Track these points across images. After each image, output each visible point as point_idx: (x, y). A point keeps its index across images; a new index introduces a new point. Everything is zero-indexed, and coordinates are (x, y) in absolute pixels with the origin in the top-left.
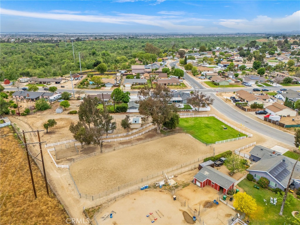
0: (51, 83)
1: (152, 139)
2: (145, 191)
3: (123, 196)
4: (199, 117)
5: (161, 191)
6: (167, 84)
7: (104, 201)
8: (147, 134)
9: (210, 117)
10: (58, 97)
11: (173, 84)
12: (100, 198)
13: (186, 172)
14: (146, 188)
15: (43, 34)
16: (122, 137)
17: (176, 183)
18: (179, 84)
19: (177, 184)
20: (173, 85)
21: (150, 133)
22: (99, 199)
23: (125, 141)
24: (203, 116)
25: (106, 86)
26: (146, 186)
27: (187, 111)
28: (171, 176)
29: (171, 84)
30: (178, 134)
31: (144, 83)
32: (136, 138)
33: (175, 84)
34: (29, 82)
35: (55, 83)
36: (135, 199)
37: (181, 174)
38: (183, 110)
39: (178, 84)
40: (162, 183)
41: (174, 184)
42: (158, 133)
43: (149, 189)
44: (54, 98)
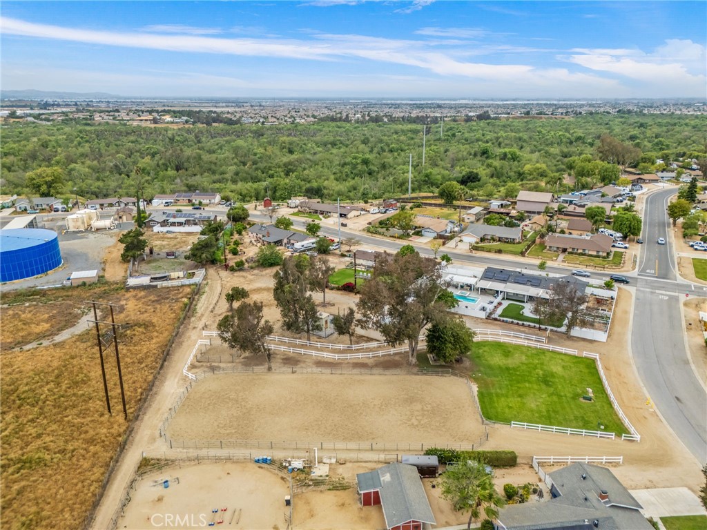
0: (332, 214)
1: (387, 372)
2: (259, 467)
3: (217, 460)
4: (553, 352)
5: (283, 478)
6: (570, 250)
7: (184, 456)
8: (386, 358)
9: (586, 358)
10: (311, 245)
11: (587, 252)
12: (184, 448)
13: (370, 462)
14: (265, 461)
15: (425, 102)
16: (334, 351)
17: (327, 476)
18: (605, 254)
19: (327, 478)
20: (585, 255)
21: (397, 358)
22: (181, 449)
23: (332, 361)
24: (564, 351)
25: (422, 235)
26: (265, 457)
27: (540, 329)
28: (331, 459)
29: (580, 251)
30: (452, 377)
31: (514, 239)
32: (355, 361)
33: (591, 253)
34: (299, 207)
35: (338, 214)
36: (229, 474)
37: (357, 462)
38: (532, 324)
39: (601, 254)
40: (298, 464)
41: (321, 476)
42: (409, 364)
43: (268, 466)
44: (302, 246)
